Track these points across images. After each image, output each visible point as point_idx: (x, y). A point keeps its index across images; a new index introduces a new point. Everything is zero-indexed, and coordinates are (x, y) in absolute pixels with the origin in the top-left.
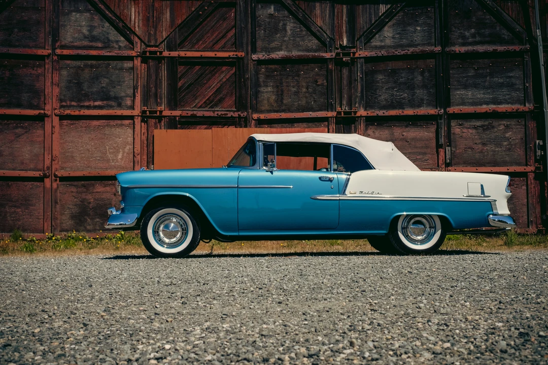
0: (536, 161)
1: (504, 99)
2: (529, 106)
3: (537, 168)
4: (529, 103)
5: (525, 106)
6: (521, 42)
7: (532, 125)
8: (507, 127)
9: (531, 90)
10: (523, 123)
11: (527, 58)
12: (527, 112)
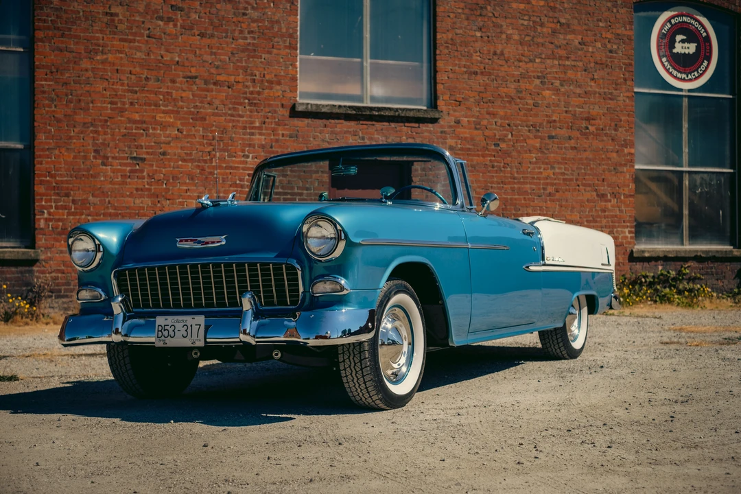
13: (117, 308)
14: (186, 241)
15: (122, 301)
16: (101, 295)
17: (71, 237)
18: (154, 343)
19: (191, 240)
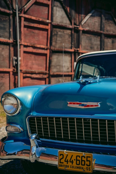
0: (13, 66)
1: (2, 35)
2: (11, 41)
3: (14, 70)
4: (11, 38)
5: (9, 39)
6: (9, 9)
7: (12, 49)
8: (3, 49)
9: (12, 33)
10: (8, 48)
11: (11, 18)
12: (10, 43)
13: (33, 143)
14: (74, 104)
15: (36, 138)
16: (20, 129)
17: (3, 97)
18: (57, 165)
19: (77, 104)
